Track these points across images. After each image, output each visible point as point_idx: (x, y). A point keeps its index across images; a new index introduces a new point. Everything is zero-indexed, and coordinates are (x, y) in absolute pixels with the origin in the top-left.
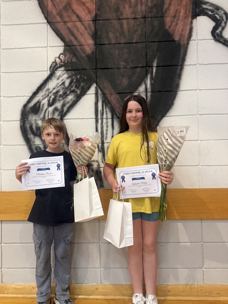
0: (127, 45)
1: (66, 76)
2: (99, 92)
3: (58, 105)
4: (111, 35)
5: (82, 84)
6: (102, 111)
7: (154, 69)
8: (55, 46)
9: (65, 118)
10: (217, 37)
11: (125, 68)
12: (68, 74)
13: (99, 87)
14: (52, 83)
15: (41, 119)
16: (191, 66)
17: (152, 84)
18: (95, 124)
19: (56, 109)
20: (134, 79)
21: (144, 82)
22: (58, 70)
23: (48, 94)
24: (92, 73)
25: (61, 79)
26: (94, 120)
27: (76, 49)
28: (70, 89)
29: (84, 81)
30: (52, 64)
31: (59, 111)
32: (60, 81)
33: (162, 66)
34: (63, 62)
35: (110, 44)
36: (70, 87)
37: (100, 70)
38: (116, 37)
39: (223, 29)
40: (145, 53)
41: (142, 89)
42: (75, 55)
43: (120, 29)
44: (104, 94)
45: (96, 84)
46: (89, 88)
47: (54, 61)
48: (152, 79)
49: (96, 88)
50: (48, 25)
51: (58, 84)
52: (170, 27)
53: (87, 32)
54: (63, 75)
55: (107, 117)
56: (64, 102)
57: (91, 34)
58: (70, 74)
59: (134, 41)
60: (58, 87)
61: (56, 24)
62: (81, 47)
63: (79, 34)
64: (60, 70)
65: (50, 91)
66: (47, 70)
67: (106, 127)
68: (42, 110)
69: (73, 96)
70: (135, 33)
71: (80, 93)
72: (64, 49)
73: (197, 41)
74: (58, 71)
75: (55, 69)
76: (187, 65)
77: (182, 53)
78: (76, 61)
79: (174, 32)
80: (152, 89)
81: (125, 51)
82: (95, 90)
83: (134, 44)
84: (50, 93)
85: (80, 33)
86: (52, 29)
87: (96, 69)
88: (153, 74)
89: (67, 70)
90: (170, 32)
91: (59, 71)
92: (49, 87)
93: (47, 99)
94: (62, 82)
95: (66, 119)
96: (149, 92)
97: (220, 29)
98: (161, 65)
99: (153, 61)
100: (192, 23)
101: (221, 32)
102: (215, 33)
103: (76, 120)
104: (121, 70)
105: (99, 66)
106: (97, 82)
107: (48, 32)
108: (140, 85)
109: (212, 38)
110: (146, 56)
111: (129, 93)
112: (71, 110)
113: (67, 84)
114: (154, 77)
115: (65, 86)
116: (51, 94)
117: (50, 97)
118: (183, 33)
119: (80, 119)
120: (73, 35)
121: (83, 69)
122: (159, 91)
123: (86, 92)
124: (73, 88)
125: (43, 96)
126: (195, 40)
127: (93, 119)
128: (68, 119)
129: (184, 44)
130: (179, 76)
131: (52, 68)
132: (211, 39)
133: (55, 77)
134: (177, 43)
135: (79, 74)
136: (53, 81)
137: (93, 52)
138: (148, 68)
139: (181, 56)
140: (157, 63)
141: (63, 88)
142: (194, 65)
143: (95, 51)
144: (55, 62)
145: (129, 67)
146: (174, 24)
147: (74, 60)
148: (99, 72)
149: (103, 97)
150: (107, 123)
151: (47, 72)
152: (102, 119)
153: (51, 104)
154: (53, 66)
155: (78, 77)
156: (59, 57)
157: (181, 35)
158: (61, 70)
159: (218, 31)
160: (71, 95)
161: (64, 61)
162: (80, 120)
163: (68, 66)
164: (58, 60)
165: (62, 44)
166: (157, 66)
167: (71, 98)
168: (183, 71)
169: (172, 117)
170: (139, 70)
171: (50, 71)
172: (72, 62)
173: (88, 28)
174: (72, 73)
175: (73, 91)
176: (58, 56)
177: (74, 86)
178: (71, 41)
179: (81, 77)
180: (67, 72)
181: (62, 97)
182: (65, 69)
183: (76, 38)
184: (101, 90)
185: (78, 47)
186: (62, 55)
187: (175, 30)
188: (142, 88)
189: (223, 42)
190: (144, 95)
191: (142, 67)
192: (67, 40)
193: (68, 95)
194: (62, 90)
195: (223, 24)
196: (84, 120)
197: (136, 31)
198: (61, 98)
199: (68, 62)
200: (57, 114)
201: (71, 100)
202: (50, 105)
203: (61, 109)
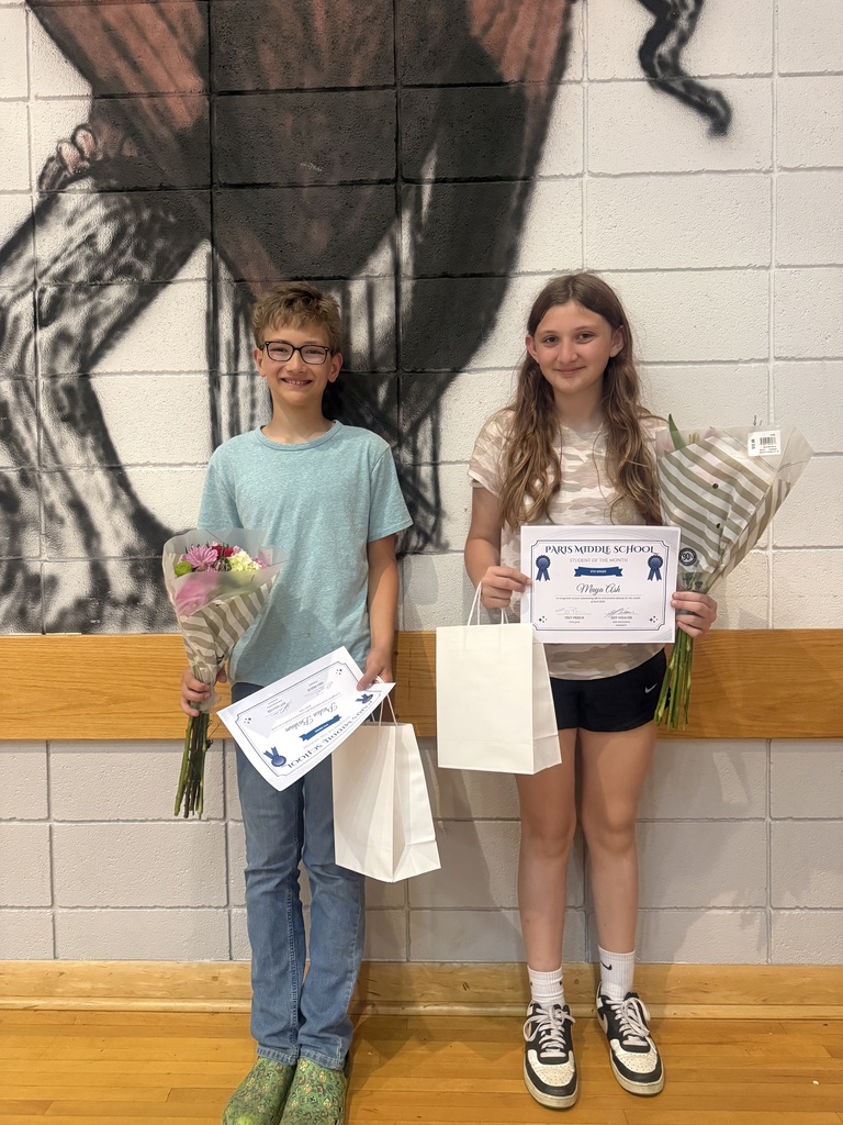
0: (326, 95)
1: (99, 211)
2: (224, 273)
3: (72, 320)
4: (267, 57)
5: (159, 244)
6: (233, 346)
7: (427, 190)
8: (59, 98)
9: (97, 369)
10: (658, 70)
11: (317, 184)
12: (107, 206)
13: (221, 257)
14: (48, 239)
15: (9, 375)
16: (562, 182)
17: (416, 247)
18: (207, 395)
19: (63, 337)
20: (353, 224)
21: (387, 239)
22: (70, 187)
23: (32, 279)
24: (195, 203)
25: (81, 222)
26: (205, 378)
27: (135, 109)
28: (115, 262)
29: (165, 231)
30: (46, 167)
31: (75, 343)
32: (77, 233)
33: (455, 180)
34: (88, 160)
35: (265, 92)
36: (115, 255)
37: (228, 190)
38: (288, 66)
39: (683, 39)
40: (395, 130)
41: (382, 264)
42: (132, 132)
43: (300, 34)
44: (240, 281)
45: (213, 244)
46: (183, 259)
47: (53, 153)
48: (416, 227)
49: (211, 257)
50: (31, 14)
51: (71, 240)
52: (487, 28)
53: (175, 42)
54: (90, 207)
55: (252, 366)
56: (93, 309)
57: (191, 50)
58: (115, 203)
59: (353, 83)
60: (70, 254)
61: (60, 12)
62: (157, 101)
63: (149, 50)
64: (78, 188)
65: (41, 267)
66: (31, 189)
67: (248, 405)
68: (12, 339)
69: (126, 286)
70: (356, 50)
71: (153, 278)
72: (93, 106)
73: (586, 85)
74: (69, 191)
75: (57, 186)
76: (548, 178)
77: (528, 130)
78: (135, 154)
79: (503, 51)
80: (416, 267)
81: (320, 118)
82: (208, 265)
83: (352, 94)
84: (40, 277)
85: (152, 47)
86: (47, 29)
87: (211, 187)
88: (421, 208)
89: (103, 191)
90: (487, 49)
91: (74, 191)
92: (39, 253)
93: (29, 297)
94: (87, 234)
95: (99, 374)
96: (406, 276)
97: (672, 39)
98: (452, 176)
99: (422, 161)
100: (567, 14)
101: (675, 53)
102: (652, 55)
103: (139, 377)
104: (306, 190)
105: (221, 177)
106: (216, 236)
107: (31, 42)
108: (372, 248)
109: (641, 74)
110: (396, 140)
111: (334, 278)
112: (118, 338)
113: (103, 241)
114: (424, 220)
115: (95, 251)
116: (45, 280)
117: (43, 291)
118: (535, 53)
119: (151, 373)
120: (125, 54)
121: (161, 188)
122: (445, 275)
123: (174, 274)
124: (128, 258)
125: (14, 288)
126: (578, 82)
127: (199, 376)
128: (107, 374)
129: (537, 97)
130: (518, 219)
131: (46, 181)
132: (639, 80)
133: (59, 217)
134: (513, 91)
135: (148, 206)
136: (53, 230)
137: (199, 121)
138: (403, 186)
139: (526, 143)
140: (437, 168)
141: (88, 259)
142: (574, 177)
143: (207, 116)
144: (59, 156)
145: (334, 181)
146: (501, 17)
147: (129, 151)
148: (223, 198)
149: (236, 294)
150: (253, 389)
151: (28, 196)
152: (234, 375)
153: (44, 316)
154: (51, 175)
155: (146, 215)
156: (73, 141)
157: (528, 60)
158: (82, 191)
159: (664, 49)
160: (120, 284)
161: (93, 154)
162: (153, 376)
163: (106, 175)
164: (69, 152)
165: (83, 88)
166: (437, 181)
167: (117, 293)
168: (530, 201)
169: (488, 374)
170: (369, 191)
171: (41, 193)
172: (120, 161)
173: (180, 30)
174: (121, 201)
175: (127, 270)
176: (67, 134)
177: (130, 251)
178: (116, 77)
179: (154, 218)
180: (102, 197)
181: (86, 291)
182: (95, 185)
183: (135, 67)
184: (231, 267)
185: (144, 102)
186: (82, 133)
187: (504, 41)
188: (382, 259)
189: (681, 89)
190: (390, 288)
191: (381, 182)
192: (102, 74)
193: (108, 285)
194: (86, 265)
195: (683, 23)
196: (165, 376)
197: (361, 42)
198: (81, 297)
199: (106, 158)
200: (66, 354)
201: (119, 301)
202: (40, 321)
203: (83, 336)
